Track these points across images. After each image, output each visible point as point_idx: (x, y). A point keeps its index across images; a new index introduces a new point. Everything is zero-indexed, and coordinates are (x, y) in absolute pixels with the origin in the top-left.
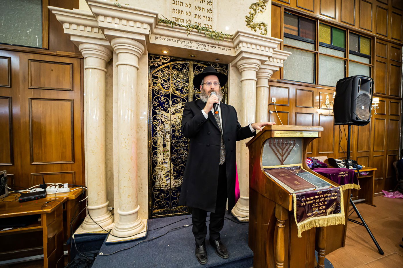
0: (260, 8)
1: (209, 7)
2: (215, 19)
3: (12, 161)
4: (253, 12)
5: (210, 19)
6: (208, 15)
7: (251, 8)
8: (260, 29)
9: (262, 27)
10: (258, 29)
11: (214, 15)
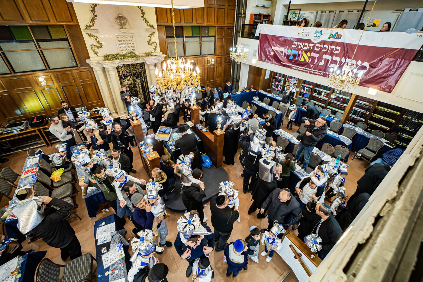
0: (153, 35)
1: (132, 42)
2: (135, 46)
3: (83, 103)
4: (150, 38)
5: (134, 47)
6: (133, 45)
7: (149, 36)
8: (154, 44)
9: (155, 43)
10: (153, 45)
11: (135, 45)
